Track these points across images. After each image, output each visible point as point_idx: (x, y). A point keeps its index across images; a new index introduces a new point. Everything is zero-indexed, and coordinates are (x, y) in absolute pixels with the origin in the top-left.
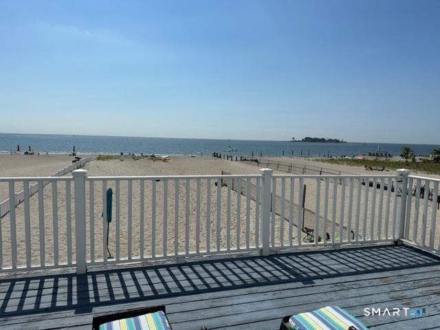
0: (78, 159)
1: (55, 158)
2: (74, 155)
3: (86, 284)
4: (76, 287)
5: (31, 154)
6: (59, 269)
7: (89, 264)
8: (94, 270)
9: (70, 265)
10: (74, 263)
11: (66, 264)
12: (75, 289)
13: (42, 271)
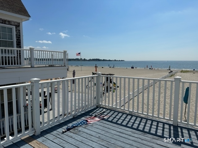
0: (172, 72)
1: (161, 71)
2: (170, 70)
3: (178, 131)
4: (173, 131)
5: (152, 69)
6: (165, 120)
7: (179, 122)
8: (181, 126)
9: (170, 120)
10: (172, 119)
11: (168, 119)
12: (172, 132)
13: (158, 119)
